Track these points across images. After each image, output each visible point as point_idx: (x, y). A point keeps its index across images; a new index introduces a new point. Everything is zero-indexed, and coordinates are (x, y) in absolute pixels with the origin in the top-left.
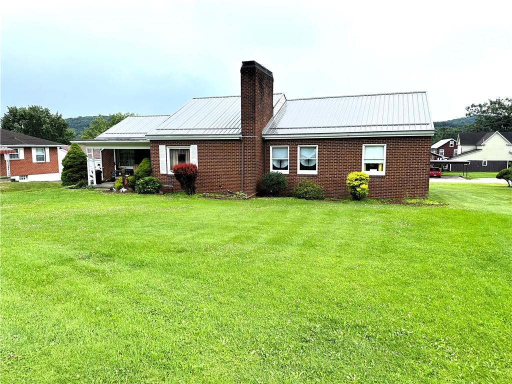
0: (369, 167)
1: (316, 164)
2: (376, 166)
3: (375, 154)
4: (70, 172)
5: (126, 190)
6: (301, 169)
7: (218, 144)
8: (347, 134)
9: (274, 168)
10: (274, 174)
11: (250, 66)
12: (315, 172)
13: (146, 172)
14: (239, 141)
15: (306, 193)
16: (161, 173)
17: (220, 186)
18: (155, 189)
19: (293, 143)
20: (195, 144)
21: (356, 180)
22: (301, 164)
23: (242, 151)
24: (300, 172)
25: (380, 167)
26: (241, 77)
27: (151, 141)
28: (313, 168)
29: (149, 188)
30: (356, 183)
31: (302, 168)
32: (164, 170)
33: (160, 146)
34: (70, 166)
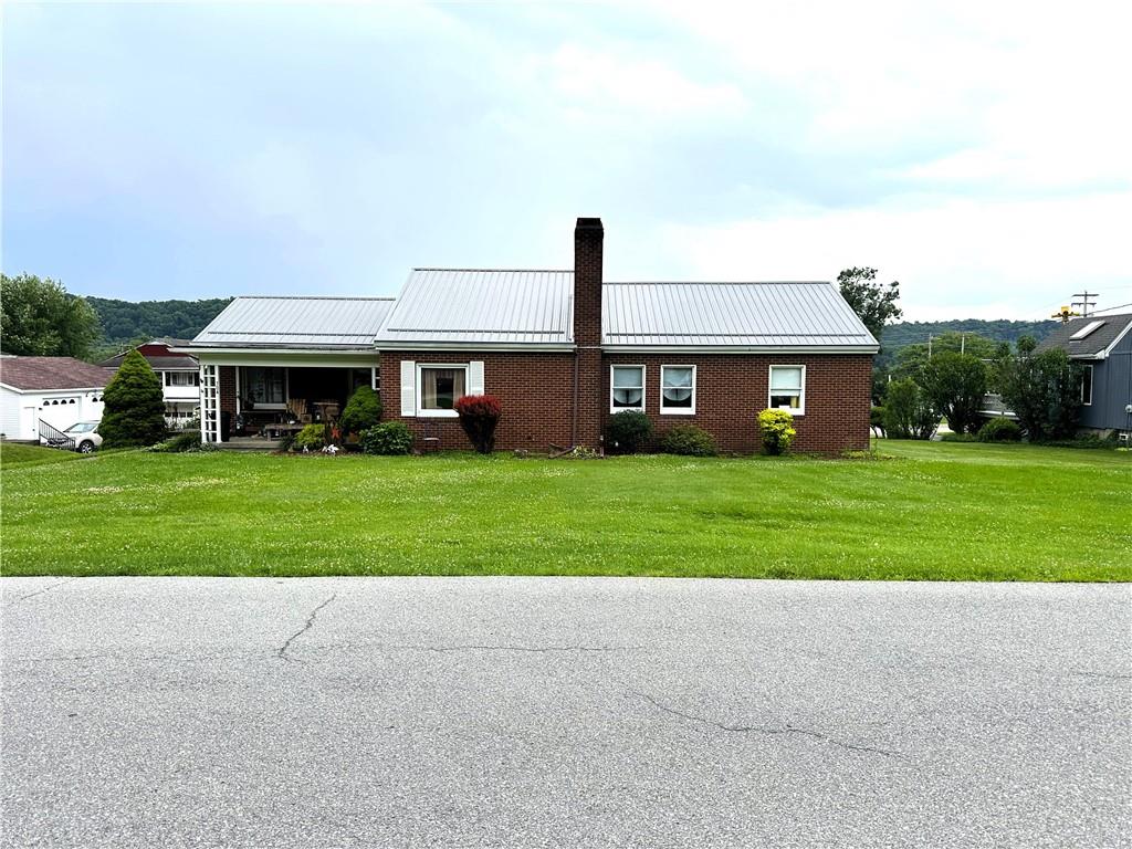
0: (777, 402)
1: (690, 398)
2: (786, 401)
3: (786, 381)
4: (130, 416)
5: (337, 449)
6: (664, 406)
7: (527, 360)
8: (747, 348)
9: (617, 404)
10: (619, 415)
11: (592, 227)
12: (691, 411)
13: (374, 413)
14: (572, 355)
15: (694, 445)
16: (403, 414)
17: (529, 438)
18: (406, 445)
19: (653, 360)
20: (478, 360)
21: (777, 422)
22: (664, 397)
23: (576, 374)
24: (664, 411)
25: (794, 402)
26: (576, 244)
27: (381, 351)
28: (687, 403)
29: (397, 444)
30: (777, 427)
31: (668, 403)
32: (408, 409)
33: (402, 362)
34: (131, 404)
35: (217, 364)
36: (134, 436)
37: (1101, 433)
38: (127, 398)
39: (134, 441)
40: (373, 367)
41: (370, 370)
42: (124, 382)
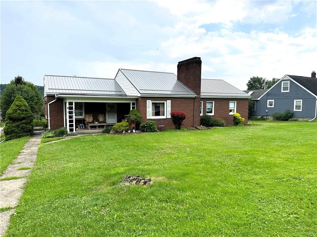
1: (212, 111)
6: (207, 113)
7: (182, 100)
12: (213, 114)
14: (194, 98)
16: (147, 118)
19: (205, 100)
20: (169, 100)
23: (195, 104)
27: (141, 97)
32: (149, 116)
33: (147, 101)
34: (24, 118)
35: (74, 101)
36: (26, 132)
37: (258, 117)
38: (22, 116)
39: (26, 134)
40: (131, 102)
41: (130, 103)
42: (19, 109)
